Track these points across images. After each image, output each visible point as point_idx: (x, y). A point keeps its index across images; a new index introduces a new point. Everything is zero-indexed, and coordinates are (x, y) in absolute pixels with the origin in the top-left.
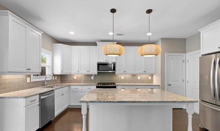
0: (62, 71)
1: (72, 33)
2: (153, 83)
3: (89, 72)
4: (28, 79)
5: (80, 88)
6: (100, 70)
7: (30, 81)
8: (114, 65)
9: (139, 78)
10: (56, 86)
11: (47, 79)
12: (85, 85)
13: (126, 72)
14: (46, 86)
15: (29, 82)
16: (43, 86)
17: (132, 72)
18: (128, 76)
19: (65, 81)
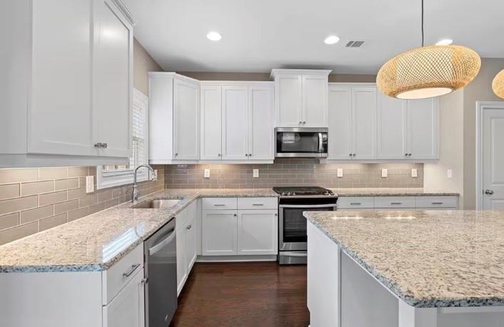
0: (177, 154)
1: (214, 36)
2: (423, 187)
3: (250, 158)
4: (89, 179)
5: (230, 203)
6: (283, 150)
7: (95, 187)
8: (325, 136)
9: (385, 173)
10: (163, 199)
11: (139, 179)
12: (246, 196)
13: (357, 157)
14: (135, 203)
15: (92, 191)
16: (127, 200)
17: (371, 156)
18: (355, 168)
19: (180, 182)
